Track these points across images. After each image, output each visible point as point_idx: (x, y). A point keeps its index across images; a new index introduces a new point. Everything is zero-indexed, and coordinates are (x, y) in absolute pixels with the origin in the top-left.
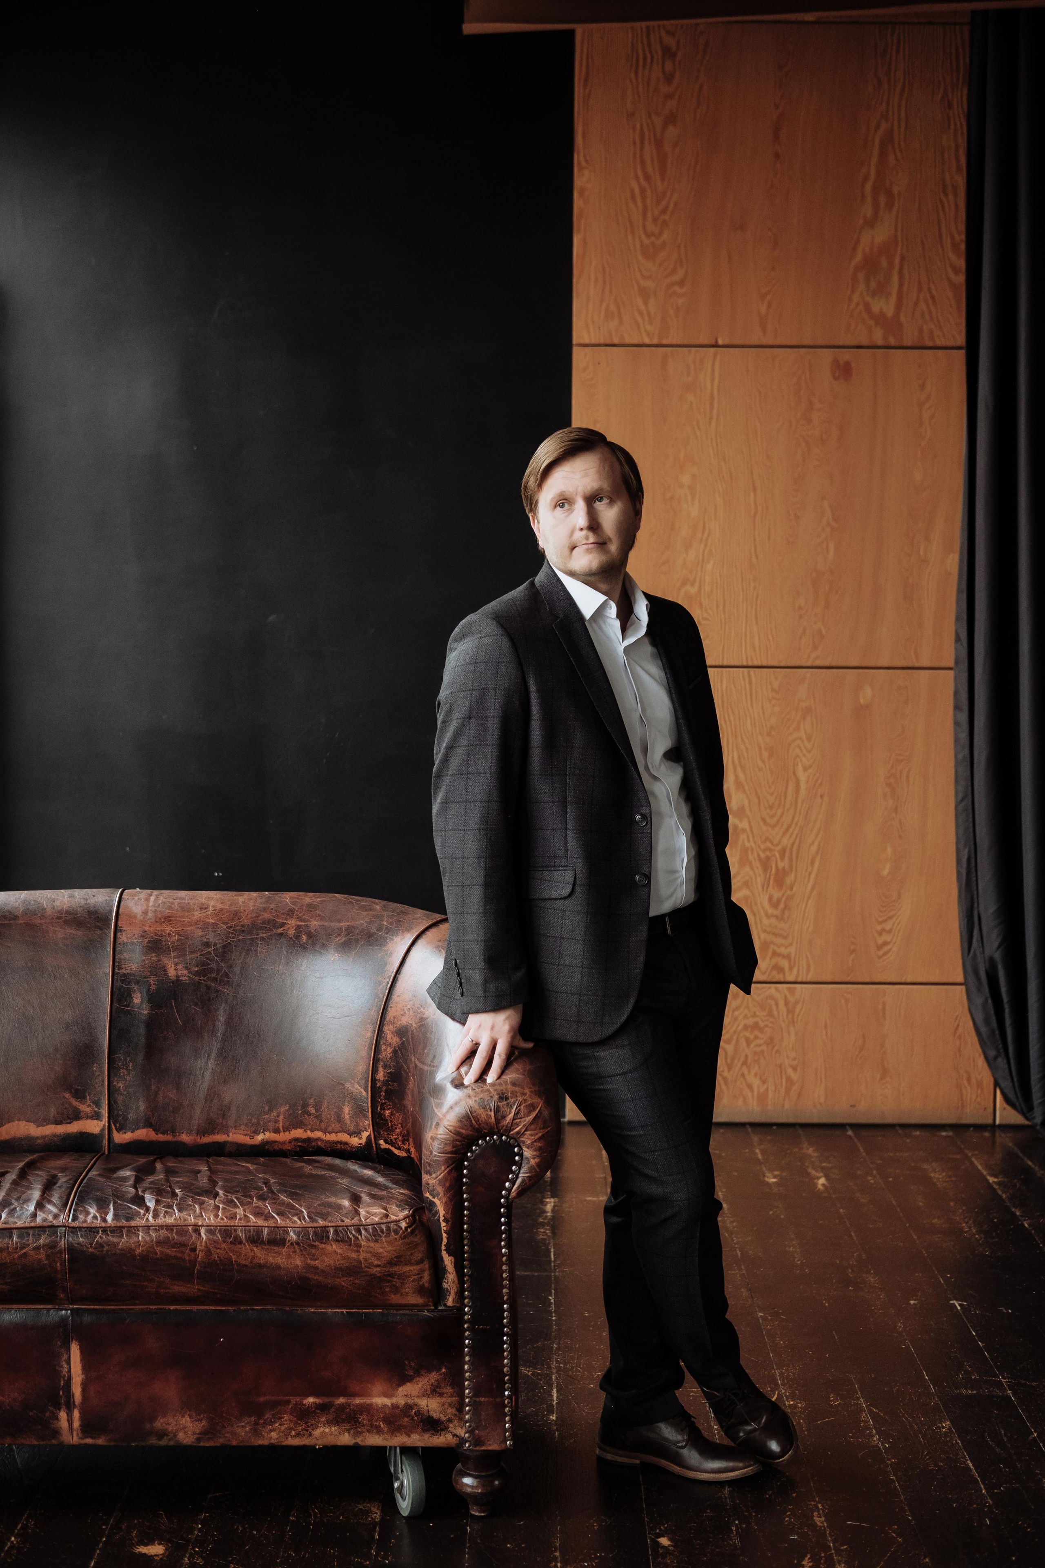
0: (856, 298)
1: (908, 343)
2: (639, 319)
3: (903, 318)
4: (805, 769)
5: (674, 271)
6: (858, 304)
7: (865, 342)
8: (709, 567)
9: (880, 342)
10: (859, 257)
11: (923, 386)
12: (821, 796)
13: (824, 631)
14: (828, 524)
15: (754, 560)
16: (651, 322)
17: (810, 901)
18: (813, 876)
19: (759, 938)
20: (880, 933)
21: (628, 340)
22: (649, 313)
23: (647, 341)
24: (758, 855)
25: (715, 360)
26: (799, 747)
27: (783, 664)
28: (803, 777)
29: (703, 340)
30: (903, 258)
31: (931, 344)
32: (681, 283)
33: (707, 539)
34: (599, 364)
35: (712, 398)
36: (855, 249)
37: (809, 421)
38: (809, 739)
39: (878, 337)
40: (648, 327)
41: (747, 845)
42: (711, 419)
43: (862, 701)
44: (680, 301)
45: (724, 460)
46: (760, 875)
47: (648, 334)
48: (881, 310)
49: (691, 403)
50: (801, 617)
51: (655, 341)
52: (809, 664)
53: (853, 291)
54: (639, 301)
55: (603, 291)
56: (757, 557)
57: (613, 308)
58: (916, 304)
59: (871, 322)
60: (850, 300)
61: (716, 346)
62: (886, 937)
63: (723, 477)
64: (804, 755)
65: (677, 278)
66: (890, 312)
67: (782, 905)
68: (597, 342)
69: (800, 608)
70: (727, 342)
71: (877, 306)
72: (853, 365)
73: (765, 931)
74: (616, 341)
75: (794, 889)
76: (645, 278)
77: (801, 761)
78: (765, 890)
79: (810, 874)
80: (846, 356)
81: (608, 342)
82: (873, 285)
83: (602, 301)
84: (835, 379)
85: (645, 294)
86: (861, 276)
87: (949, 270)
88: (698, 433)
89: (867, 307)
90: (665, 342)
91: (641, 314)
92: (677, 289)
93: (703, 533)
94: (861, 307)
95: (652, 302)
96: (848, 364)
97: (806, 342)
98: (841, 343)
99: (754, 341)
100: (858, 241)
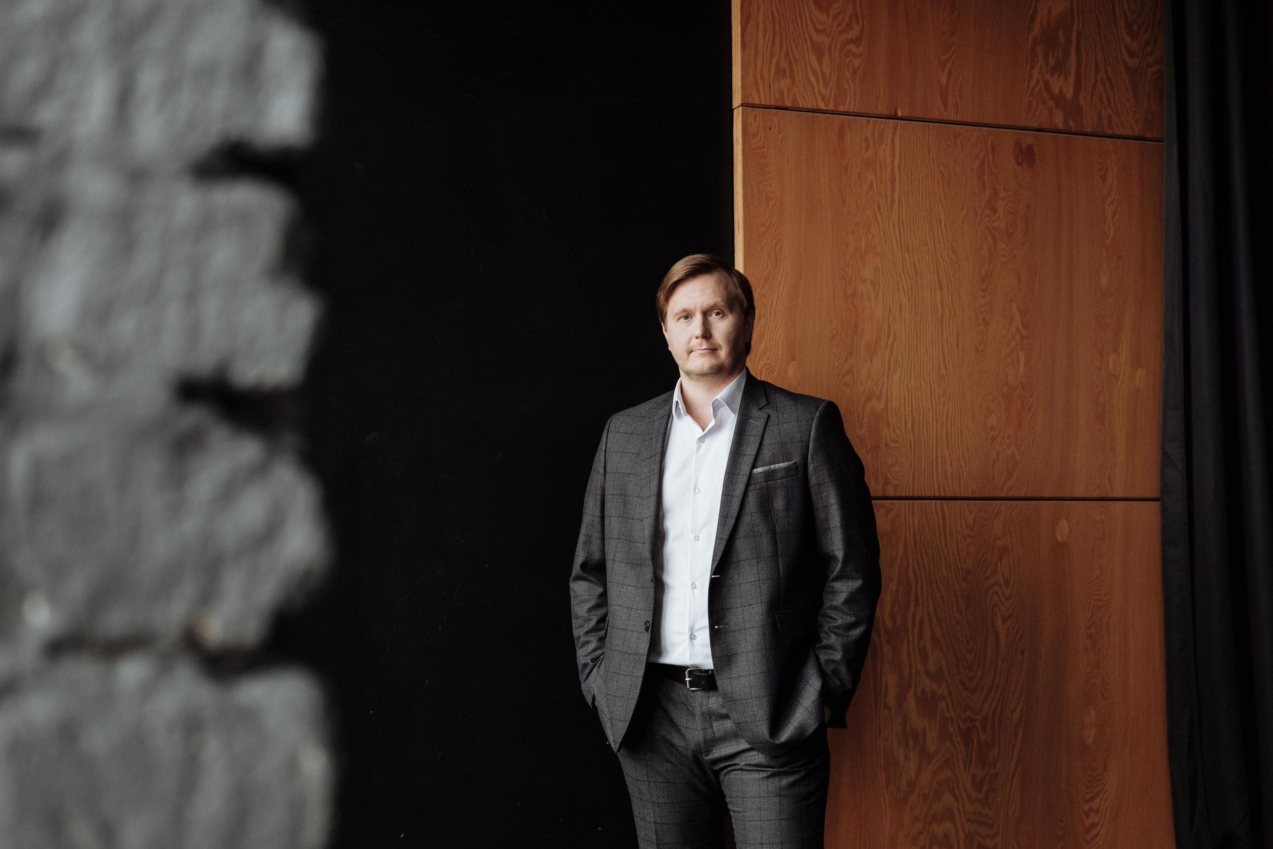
0: (1036, 74)
1: (1089, 130)
2: (813, 79)
3: (1082, 102)
4: (1004, 621)
5: (849, 27)
6: (1037, 82)
7: (1045, 126)
8: (896, 378)
9: (1061, 126)
10: (1036, 29)
11: (1104, 179)
12: (1022, 652)
13: (1017, 456)
14: (1018, 330)
15: (943, 371)
16: (826, 84)
17: (1015, 779)
18: (1017, 750)
19: (963, 829)
20: (1087, 815)
21: (801, 104)
22: (823, 74)
23: (822, 106)
24: (959, 727)
25: (894, 133)
26: (997, 593)
27: (976, 495)
28: (1001, 628)
29: (882, 110)
30: (1079, 35)
31: (1110, 132)
32: (857, 41)
33: (893, 344)
34: (771, 129)
35: (893, 179)
36: (1033, 20)
37: (994, 210)
38: (1007, 583)
39: (1059, 120)
40: (824, 91)
41: (947, 715)
42: (892, 203)
43: (1059, 538)
44: (857, 62)
45: (908, 251)
46: (961, 751)
47: (823, 98)
48: (1061, 90)
49: (871, 183)
50: (993, 439)
51: (831, 107)
52: (1003, 495)
53: (1032, 67)
54: (813, 59)
55: (773, 44)
56: (946, 368)
57: (784, 64)
58: (1094, 87)
59: (1051, 103)
60: (1031, 77)
61: (895, 117)
62: (1093, 818)
63: (908, 271)
64: (1003, 604)
65: (853, 34)
66: (1069, 94)
67: (986, 787)
68: (768, 103)
69: (992, 428)
70: (907, 114)
71: (1057, 85)
72: (1036, 149)
73: (969, 820)
74: (788, 104)
75: (998, 766)
76: (818, 31)
77: (1000, 611)
78: (967, 771)
79: (1014, 746)
80: (1029, 139)
81: (780, 104)
82: (1052, 61)
83: (772, 56)
84: (1019, 164)
85: (818, 51)
86: (1039, 49)
87: (1124, 51)
88: (880, 219)
89: (1047, 85)
90: (841, 109)
91: (815, 74)
92: (852, 47)
93: (889, 336)
94: (1041, 84)
95: (826, 60)
96: (1030, 148)
97: (987, 120)
98: (1023, 124)
99: (935, 115)
100: (1035, 11)
